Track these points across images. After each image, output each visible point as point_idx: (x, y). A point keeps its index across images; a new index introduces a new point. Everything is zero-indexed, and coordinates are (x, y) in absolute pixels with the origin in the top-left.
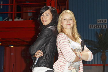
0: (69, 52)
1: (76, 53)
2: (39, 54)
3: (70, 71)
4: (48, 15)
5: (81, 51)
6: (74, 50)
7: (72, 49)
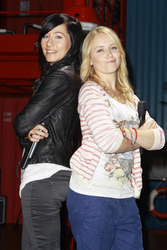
0: (107, 129)
1: (124, 132)
2: (38, 133)
3: (108, 173)
4: (60, 37)
5: (136, 126)
6: (120, 125)
7: (114, 121)
